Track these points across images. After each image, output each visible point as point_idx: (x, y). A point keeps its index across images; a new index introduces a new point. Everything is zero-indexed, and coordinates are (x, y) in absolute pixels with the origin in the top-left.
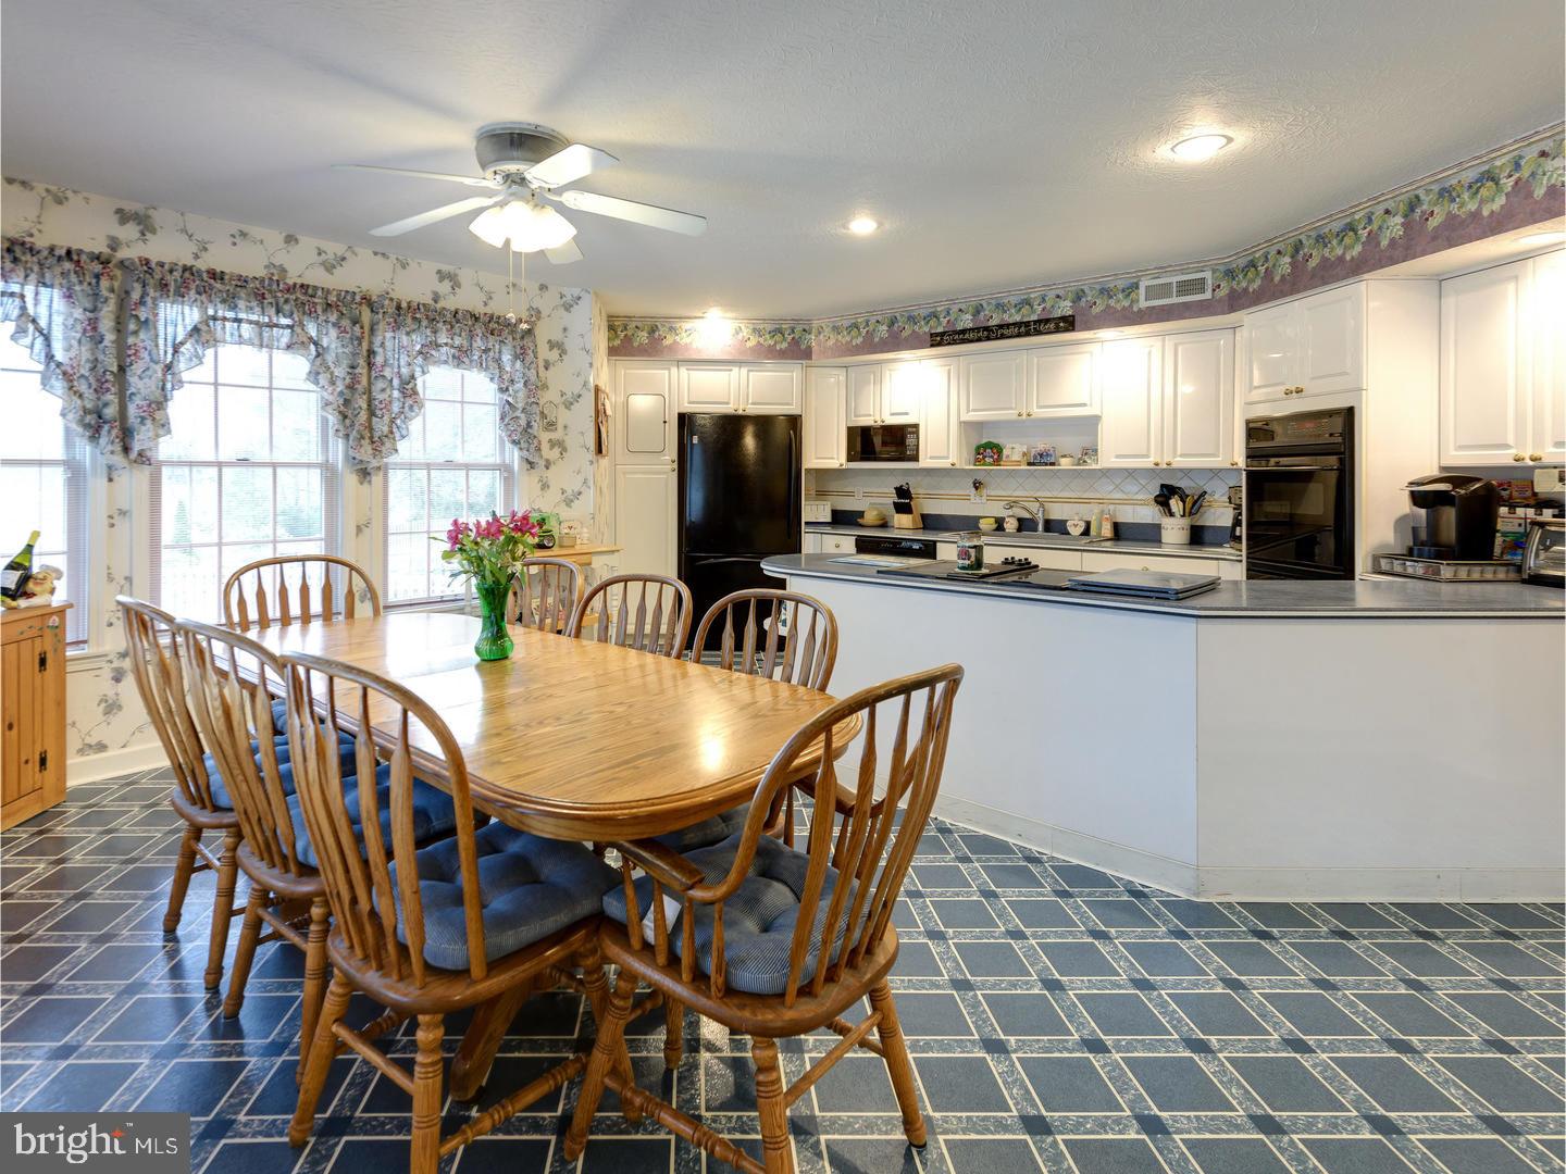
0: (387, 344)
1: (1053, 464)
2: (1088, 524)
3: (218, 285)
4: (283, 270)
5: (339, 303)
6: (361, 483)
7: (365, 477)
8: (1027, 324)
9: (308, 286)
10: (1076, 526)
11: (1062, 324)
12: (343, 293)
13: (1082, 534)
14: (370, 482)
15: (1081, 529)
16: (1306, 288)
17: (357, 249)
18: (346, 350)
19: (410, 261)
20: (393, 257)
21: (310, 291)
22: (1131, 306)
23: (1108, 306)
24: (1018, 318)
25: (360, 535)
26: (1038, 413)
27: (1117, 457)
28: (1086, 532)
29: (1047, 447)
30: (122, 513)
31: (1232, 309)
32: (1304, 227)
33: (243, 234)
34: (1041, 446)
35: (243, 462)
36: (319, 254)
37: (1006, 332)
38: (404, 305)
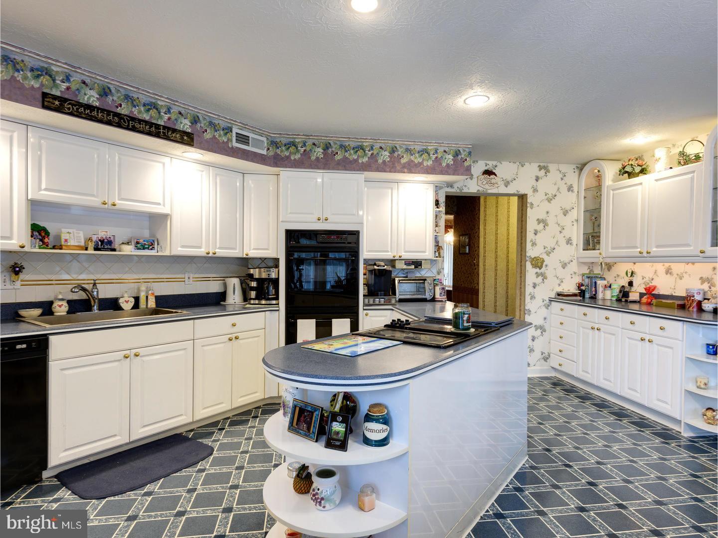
1: (114, 250)
2: (137, 299)
8: (157, 126)
10: (127, 302)
11: (185, 138)
13: (132, 308)
15: (131, 304)
16: (333, 169)
22: (227, 142)
23: (214, 136)
24: (146, 117)
26: (122, 204)
27: (183, 247)
28: (136, 306)
29: (109, 235)
31: (276, 165)
32: (332, 137)
34: (102, 234)
37: (137, 125)
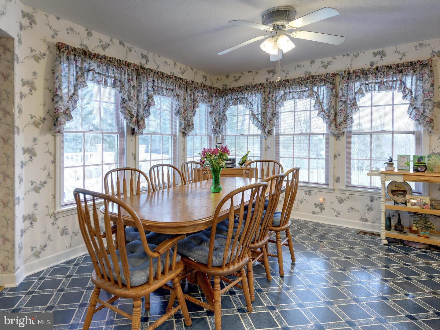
0: (344, 88)
3: (287, 83)
4: (310, 73)
5: (325, 78)
6: (337, 140)
7: (338, 138)
9: (313, 76)
12: (326, 75)
14: (340, 140)
17: (336, 57)
18: (328, 94)
19: (359, 53)
20: (351, 55)
21: (314, 77)
25: (336, 159)
30: (268, 147)
33: (298, 66)
35: (301, 134)
36: (322, 63)
38: (352, 72)
